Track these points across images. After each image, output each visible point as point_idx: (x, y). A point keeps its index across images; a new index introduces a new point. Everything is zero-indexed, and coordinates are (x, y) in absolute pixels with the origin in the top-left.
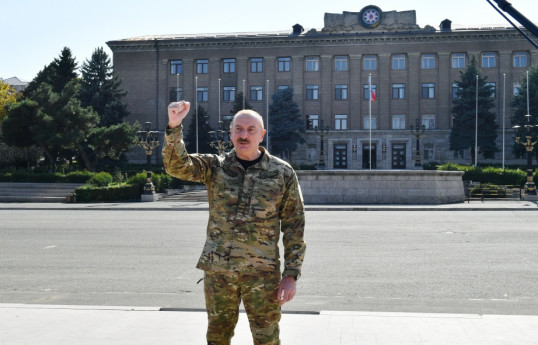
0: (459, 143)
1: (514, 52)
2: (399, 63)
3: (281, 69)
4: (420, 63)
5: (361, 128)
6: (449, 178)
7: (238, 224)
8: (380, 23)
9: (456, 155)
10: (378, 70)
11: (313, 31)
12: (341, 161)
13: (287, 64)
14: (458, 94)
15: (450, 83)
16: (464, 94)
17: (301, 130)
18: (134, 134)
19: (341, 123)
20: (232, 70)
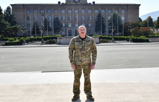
0: (97, 30)
1: (108, 9)
2: (83, 11)
3: (55, 12)
4: (88, 12)
5: (75, 27)
6: (96, 38)
7: (83, 54)
8: (79, 2)
9: (96, 33)
10: (79, 13)
11: (63, 3)
12: (70, 34)
13: (57, 11)
14: (97, 19)
15: (95, 16)
16: (98, 19)
17: (61, 27)
18: (19, 28)
19: (70, 25)
20: (43, 12)
